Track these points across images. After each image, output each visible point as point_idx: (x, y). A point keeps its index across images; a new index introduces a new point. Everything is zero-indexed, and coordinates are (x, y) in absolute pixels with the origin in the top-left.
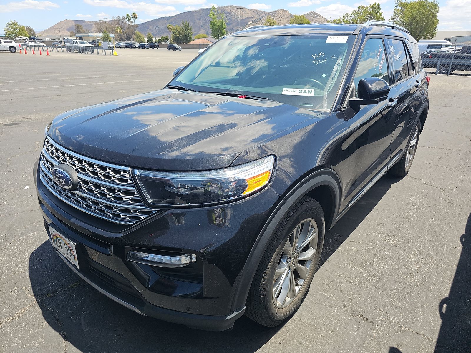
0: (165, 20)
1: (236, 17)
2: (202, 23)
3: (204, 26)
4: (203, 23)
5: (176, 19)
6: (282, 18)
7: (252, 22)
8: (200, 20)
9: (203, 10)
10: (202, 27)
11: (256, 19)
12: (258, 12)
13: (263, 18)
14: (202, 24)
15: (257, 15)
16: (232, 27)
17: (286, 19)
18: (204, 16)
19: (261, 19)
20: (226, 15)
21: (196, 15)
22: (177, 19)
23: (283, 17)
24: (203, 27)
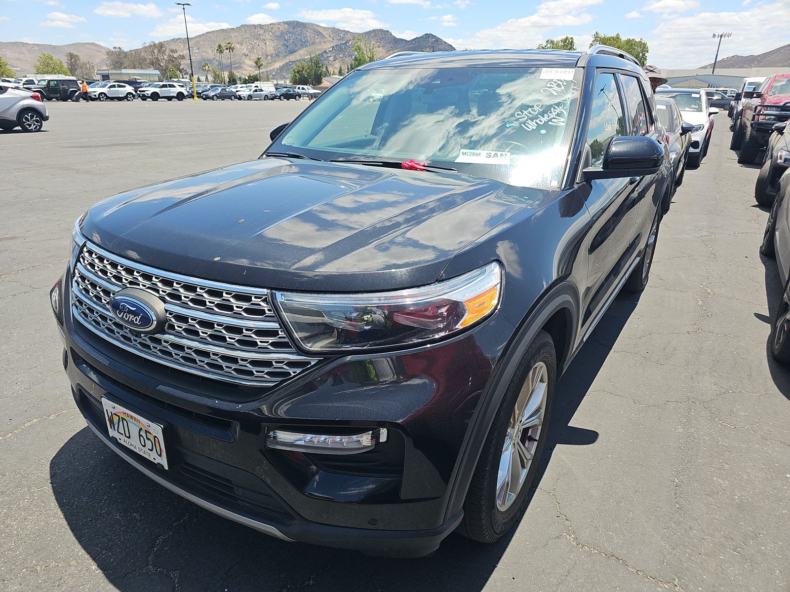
0: (180, 43)
1: (304, 41)
2: (245, 49)
3: (249, 55)
4: (248, 49)
5: (199, 43)
6: (380, 42)
7: (333, 50)
8: (241, 44)
9: (246, 28)
10: (246, 56)
11: (337, 44)
12: (339, 32)
13: (350, 42)
14: (245, 51)
15: (339, 38)
16: (298, 57)
17: (387, 44)
18: (248, 38)
19: (347, 44)
20: (286, 36)
21: (235, 36)
22: (201, 42)
23: (383, 41)
24: (248, 57)
